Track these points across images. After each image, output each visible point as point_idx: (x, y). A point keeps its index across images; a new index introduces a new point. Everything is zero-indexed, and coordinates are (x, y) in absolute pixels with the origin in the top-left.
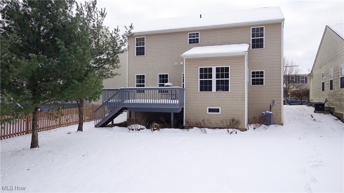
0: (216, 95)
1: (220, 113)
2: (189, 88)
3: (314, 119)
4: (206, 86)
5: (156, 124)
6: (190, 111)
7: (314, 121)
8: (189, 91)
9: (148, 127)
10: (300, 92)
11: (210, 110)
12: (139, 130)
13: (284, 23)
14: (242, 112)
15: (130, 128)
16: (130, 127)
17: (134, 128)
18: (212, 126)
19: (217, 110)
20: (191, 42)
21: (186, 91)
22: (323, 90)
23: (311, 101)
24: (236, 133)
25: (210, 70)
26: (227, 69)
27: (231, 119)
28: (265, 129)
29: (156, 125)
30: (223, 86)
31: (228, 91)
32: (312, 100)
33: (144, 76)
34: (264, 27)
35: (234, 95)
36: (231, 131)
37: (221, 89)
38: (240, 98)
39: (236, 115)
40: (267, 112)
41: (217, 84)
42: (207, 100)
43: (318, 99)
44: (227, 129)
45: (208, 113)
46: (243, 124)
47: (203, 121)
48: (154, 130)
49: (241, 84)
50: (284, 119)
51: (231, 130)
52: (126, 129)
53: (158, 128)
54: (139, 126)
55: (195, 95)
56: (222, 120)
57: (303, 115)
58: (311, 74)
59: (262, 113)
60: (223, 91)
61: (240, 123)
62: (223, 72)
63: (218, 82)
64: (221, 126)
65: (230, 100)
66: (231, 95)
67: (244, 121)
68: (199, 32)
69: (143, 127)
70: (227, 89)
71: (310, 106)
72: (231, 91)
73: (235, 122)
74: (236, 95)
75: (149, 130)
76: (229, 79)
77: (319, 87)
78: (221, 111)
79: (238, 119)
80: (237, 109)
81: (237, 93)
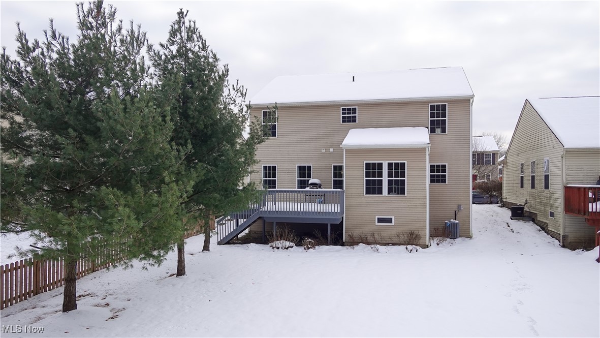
0: (388, 199)
1: (393, 224)
2: (351, 190)
3: (511, 230)
4: (373, 188)
5: (310, 240)
6: (353, 221)
7: (511, 233)
8: (350, 194)
9: (299, 244)
10: (489, 185)
11: (380, 220)
12: (287, 248)
13: (473, 101)
14: (422, 223)
15: (274, 246)
16: (273, 244)
17: (280, 246)
18: (384, 242)
19: (390, 221)
20: (345, 120)
21: (347, 194)
22: (522, 186)
23: (504, 200)
24: (417, 251)
25: (380, 165)
26: (403, 165)
27: (408, 232)
28: (451, 244)
29: (310, 242)
30: (397, 188)
31: (404, 194)
32: (506, 199)
33: (274, 168)
34: (447, 104)
35: (412, 200)
36: (411, 249)
37: (395, 192)
38: (420, 205)
39: (415, 227)
40: (452, 220)
41: (388, 185)
42: (376, 206)
43: (515, 198)
44: (405, 246)
45: (377, 223)
46: (424, 239)
47: (373, 235)
48: (308, 248)
49: (421, 186)
50: (473, 229)
51: (410, 247)
52: (267, 247)
53: (313, 246)
54: (288, 244)
55: (360, 199)
56: (398, 233)
57: (496, 224)
58: (505, 160)
59: (446, 223)
60: (398, 194)
61: (420, 237)
62: (397, 169)
63: (390, 182)
64: (396, 241)
65: (406, 206)
66: (408, 200)
67: (425, 234)
68: (357, 107)
69: (292, 244)
70: (403, 192)
71: (503, 207)
72: (408, 195)
73: (414, 236)
74: (414, 200)
75: (301, 249)
76: (406, 179)
77: (517, 182)
78: (395, 221)
79: (418, 232)
80: (416, 218)
81: (415, 197)
